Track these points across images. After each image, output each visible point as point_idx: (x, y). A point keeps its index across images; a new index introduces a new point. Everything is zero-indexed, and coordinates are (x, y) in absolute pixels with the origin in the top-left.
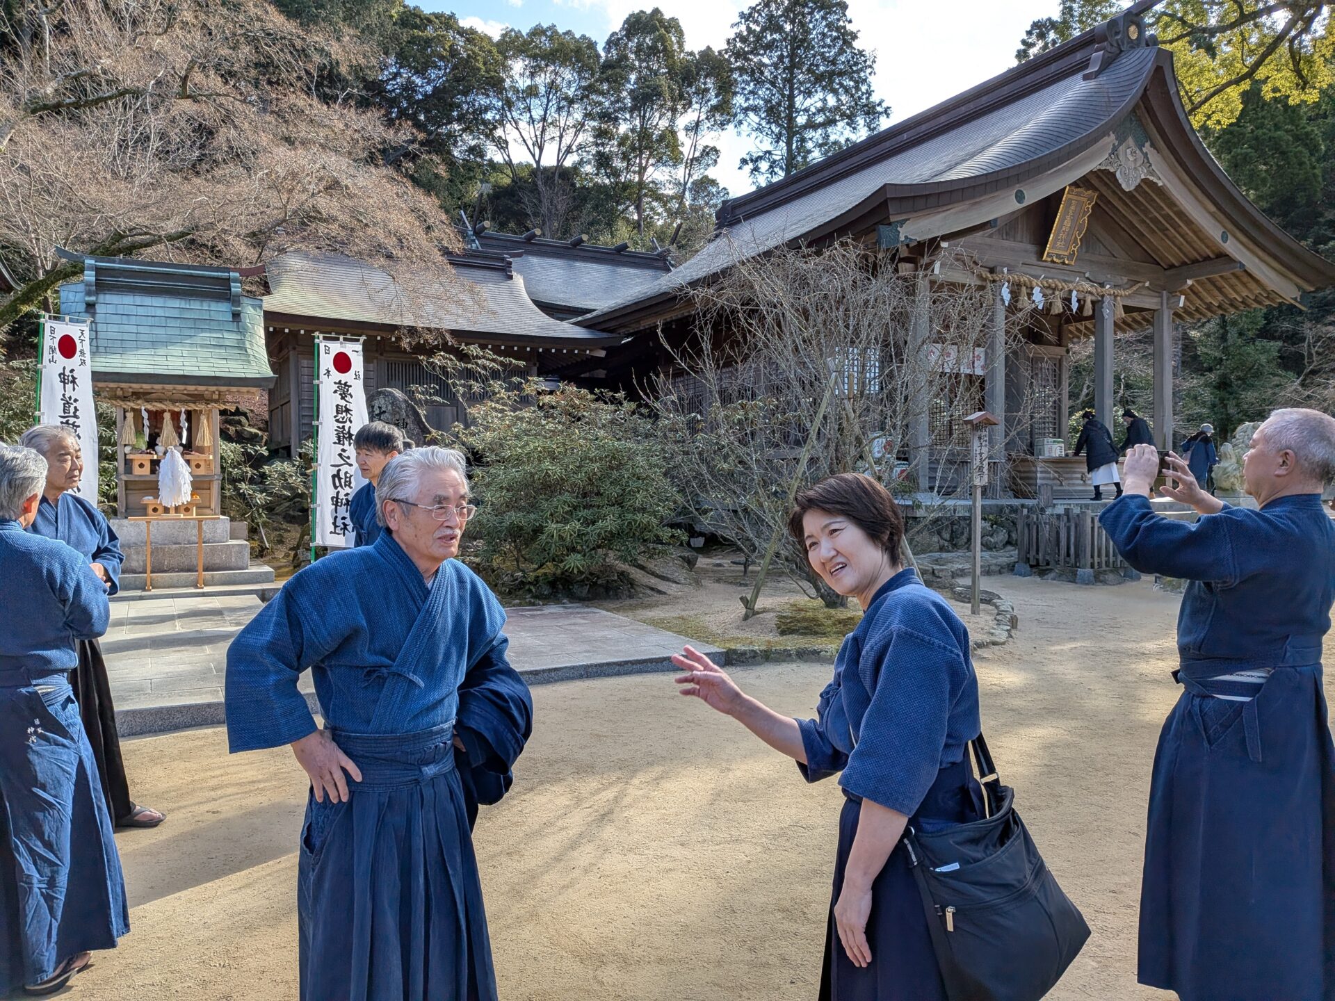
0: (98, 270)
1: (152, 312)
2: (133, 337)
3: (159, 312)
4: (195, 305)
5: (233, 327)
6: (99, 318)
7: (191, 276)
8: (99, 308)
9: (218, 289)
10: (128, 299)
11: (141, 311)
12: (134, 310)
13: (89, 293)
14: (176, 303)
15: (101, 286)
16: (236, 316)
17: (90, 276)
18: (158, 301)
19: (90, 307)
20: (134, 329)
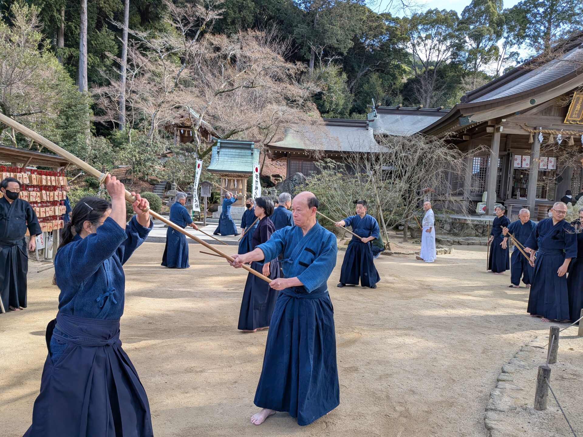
0: (221, 143)
1: (232, 153)
2: (227, 160)
3: (234, 153)
4: (243, 151)
5: (251, 157)
6: (220, 155)
7: (242, 143)
8: (220, 153)
9: (248, 147)
10: (227, 150)
11: (230, 153)
12: (228, 153)
13: (218, 149)
14: (238, 151)
15: (221, 147)
16: (252, 154)
17: (219, 144)
18: (234, 150)
19: (218, 152)
20: (227, 158)
